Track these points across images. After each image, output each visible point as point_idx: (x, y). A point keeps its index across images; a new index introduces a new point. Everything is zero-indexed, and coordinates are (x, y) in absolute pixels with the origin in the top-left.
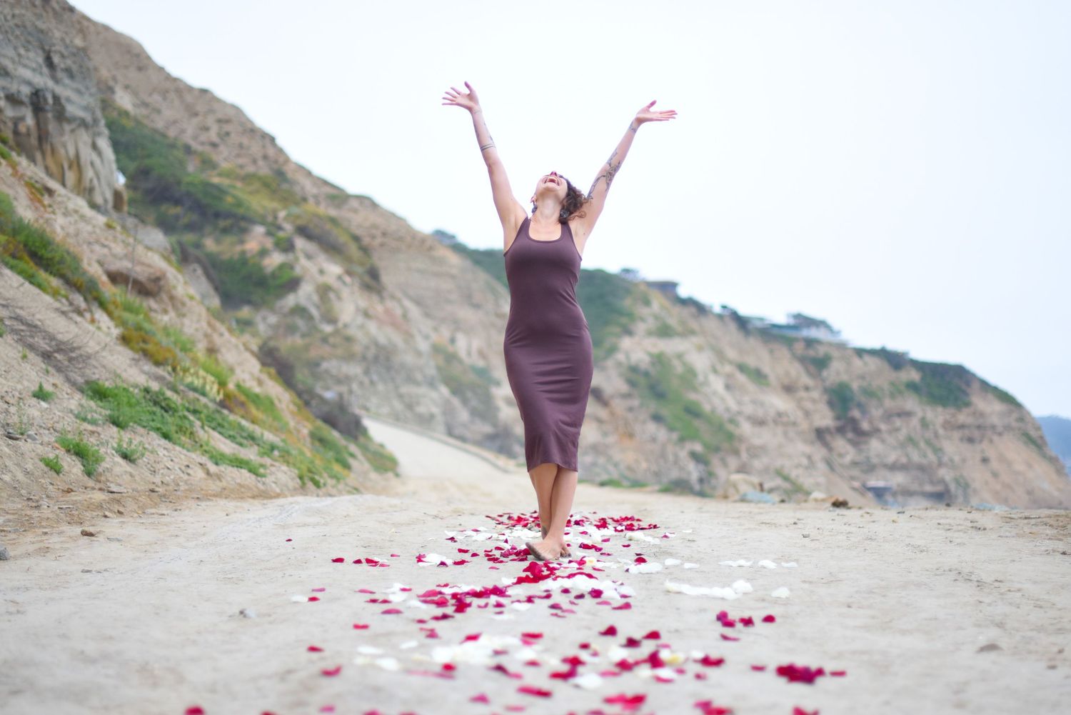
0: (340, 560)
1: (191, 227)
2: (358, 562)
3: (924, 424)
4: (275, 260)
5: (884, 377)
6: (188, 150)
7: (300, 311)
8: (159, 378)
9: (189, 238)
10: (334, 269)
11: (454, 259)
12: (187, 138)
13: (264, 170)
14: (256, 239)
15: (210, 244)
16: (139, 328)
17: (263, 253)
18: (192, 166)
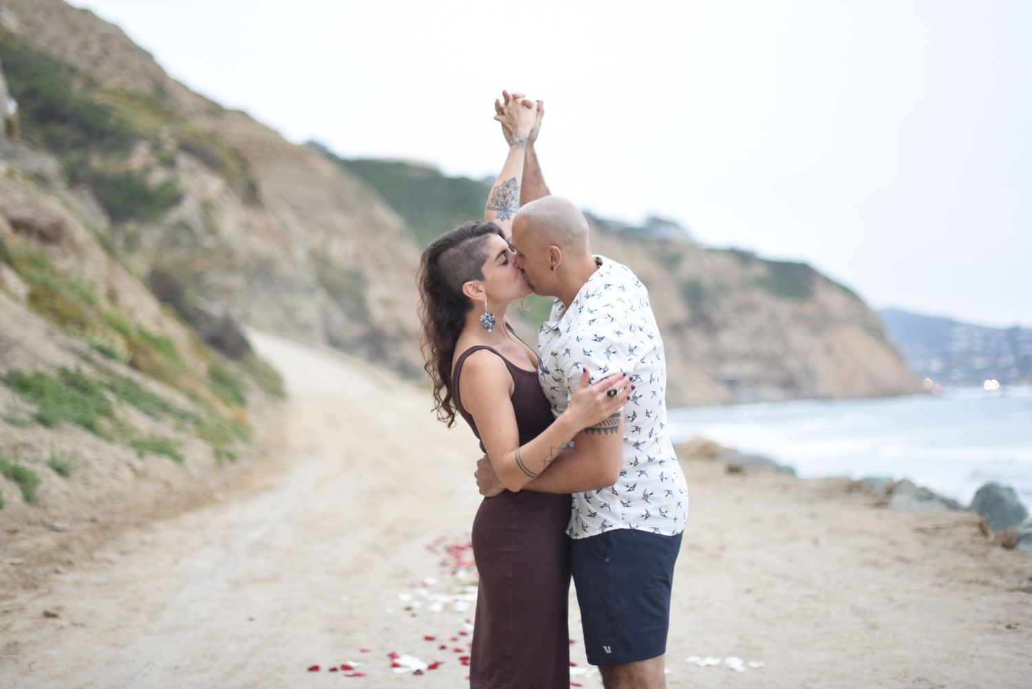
0: (315, 669)
1: (77, 145)
2: (334, 670)
3: (773, 316)
4: (158, 177)
5: (734, 272)
6: (72, 70)
7: (184, 226)
8: (74, 351)
9: (75, 156)
10: (214, 185)
11: (327, 170)
12: (72, 58)
13: (145, 88)
14: (140, 157)
15: (97, 162)
16: (45, 285)
17: (147, 170)
18: (77, 86)
